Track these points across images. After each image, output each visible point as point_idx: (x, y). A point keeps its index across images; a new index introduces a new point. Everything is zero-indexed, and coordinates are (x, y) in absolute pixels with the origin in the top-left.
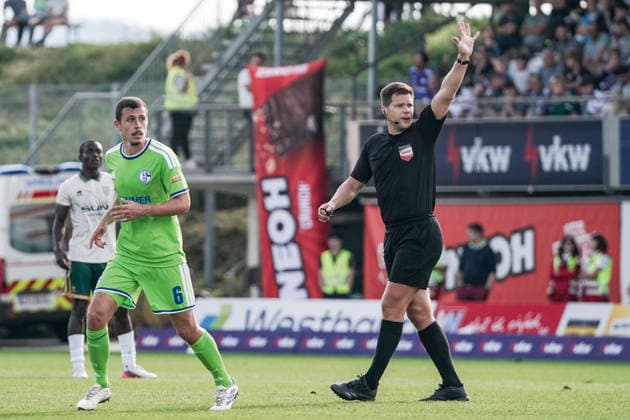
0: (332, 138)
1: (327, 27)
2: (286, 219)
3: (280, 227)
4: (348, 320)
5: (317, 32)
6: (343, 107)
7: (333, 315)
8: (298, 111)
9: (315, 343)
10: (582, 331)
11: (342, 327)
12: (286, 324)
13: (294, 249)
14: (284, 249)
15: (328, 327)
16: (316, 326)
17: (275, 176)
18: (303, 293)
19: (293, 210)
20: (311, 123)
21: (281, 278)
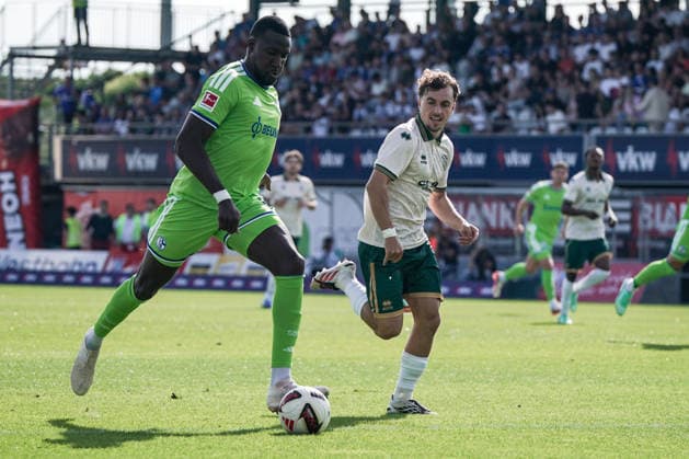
0: (44, 147)
1: (41, 76)
2: (13, 198)
3: (9, 203)
4: (52, 264)
5: (35, 79)
6: (51, 127)
7: (43, 259)
8: (22, 129)
9: (31, 278)
10: (200, 271)
11: (48, 268)
12: (12, 266)
13: (18, 218)
14: (12, 219)
15: (39, 267)
16: (31, 266)
17: (7, 170)
18: (23, 246)
19: (18, 192)
20: (30, 138)
21: (10, 236)
